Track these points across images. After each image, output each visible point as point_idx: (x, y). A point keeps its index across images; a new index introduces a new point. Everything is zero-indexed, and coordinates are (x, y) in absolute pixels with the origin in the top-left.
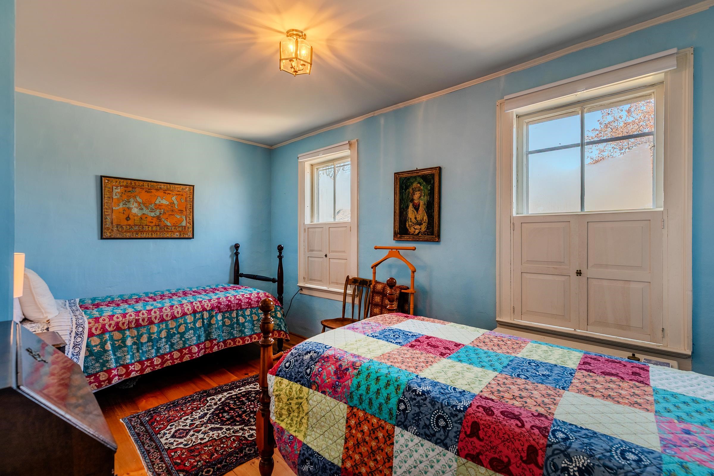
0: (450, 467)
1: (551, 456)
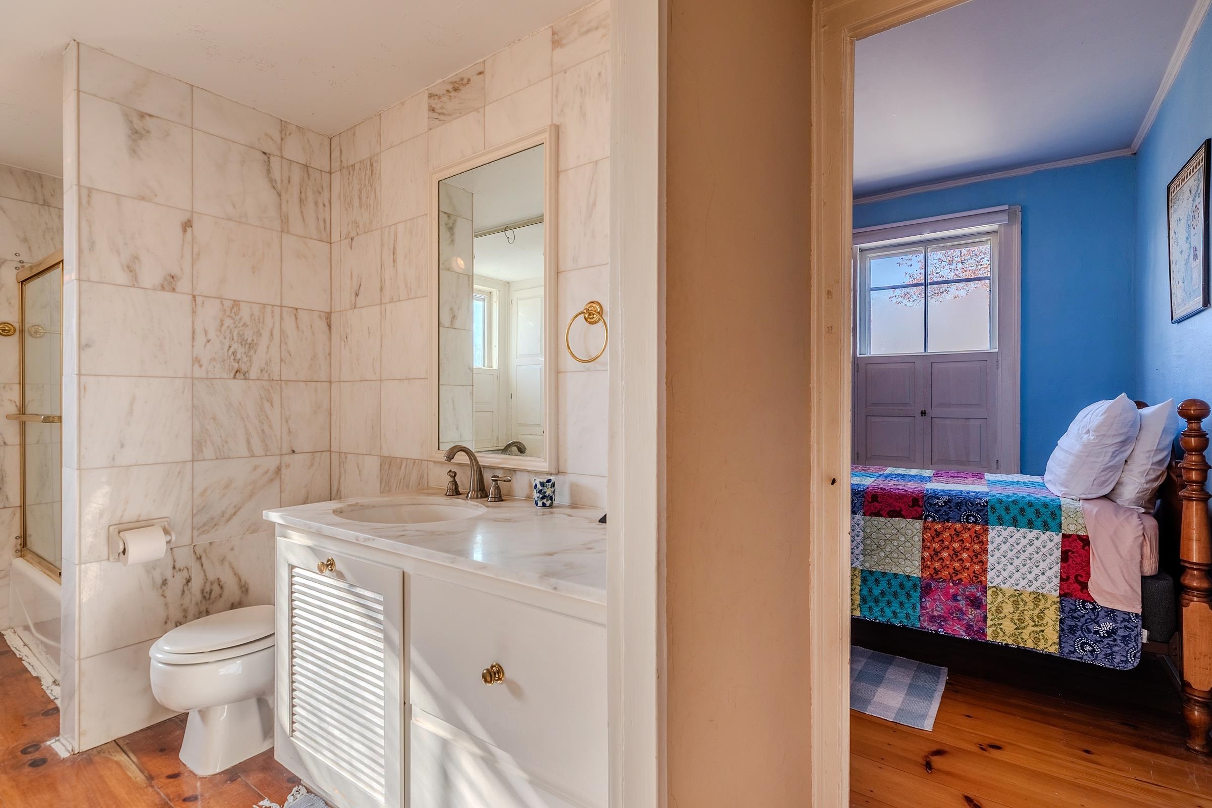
0: (858, 525)
1: (927, 500)
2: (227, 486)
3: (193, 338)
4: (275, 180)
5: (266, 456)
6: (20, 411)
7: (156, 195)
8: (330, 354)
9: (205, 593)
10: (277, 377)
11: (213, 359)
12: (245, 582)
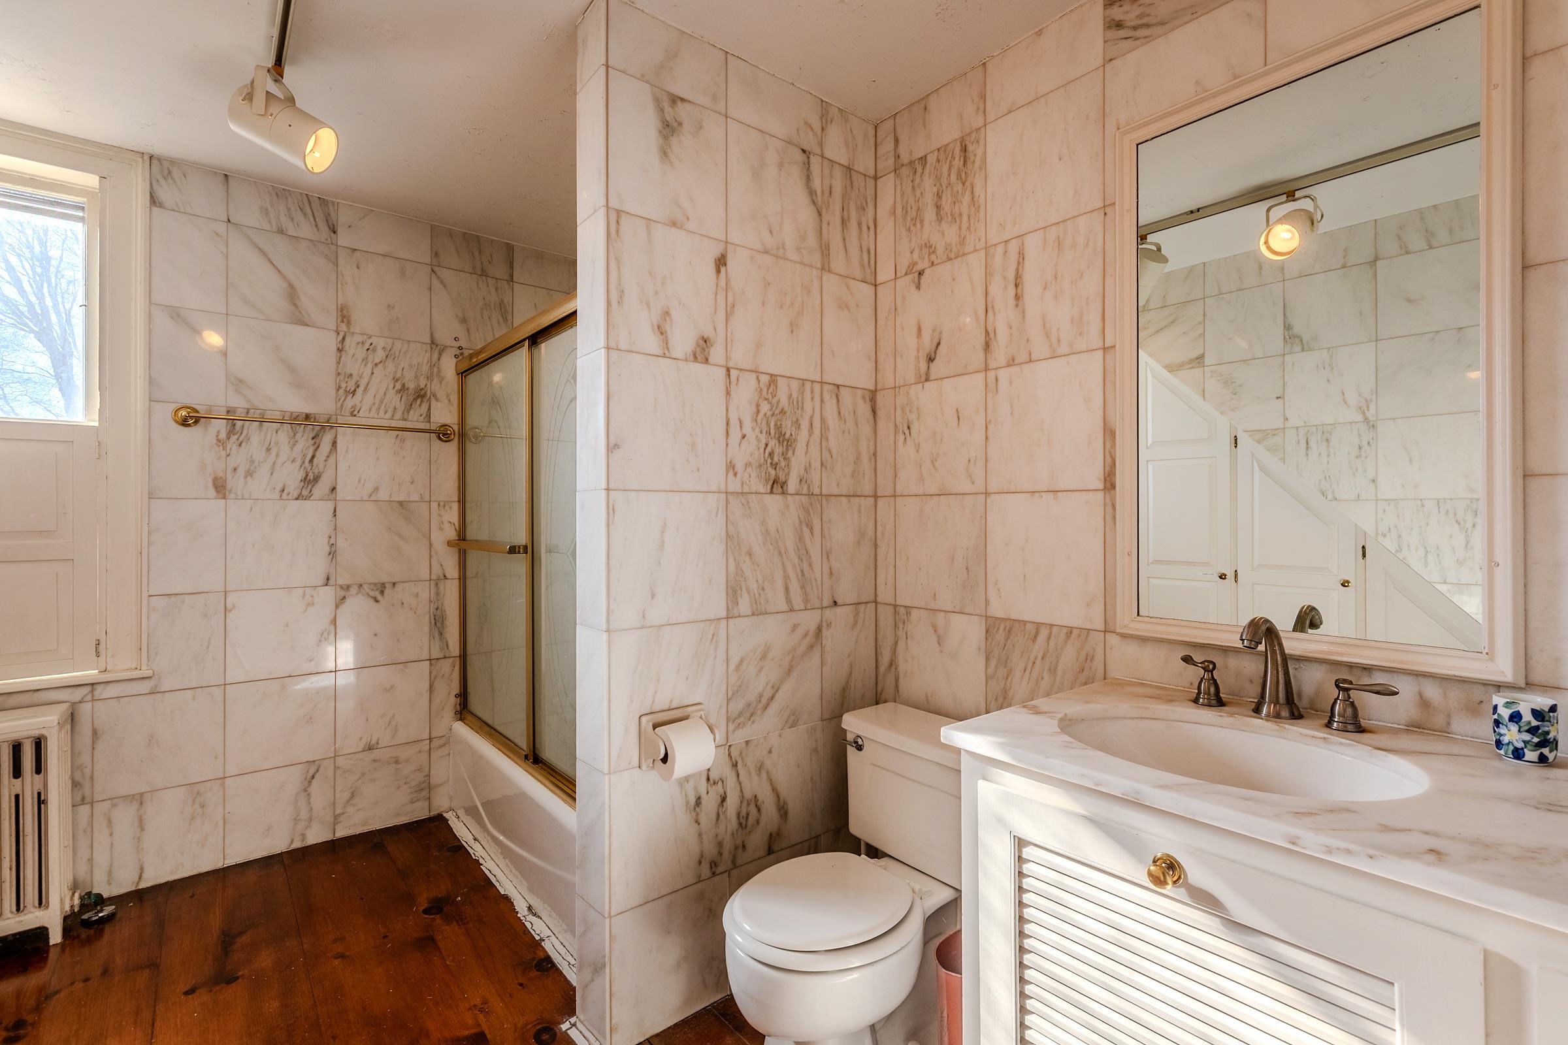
2: (764, 657)
3: (727, 432)
4: (816, 192)
5: (806, 609)
6: (459, 536)
7: (688, 219)
8: (875, 454)
9: (741, 818)
10: (817, 491)
11: (749, 464)
12: (784, 801)
